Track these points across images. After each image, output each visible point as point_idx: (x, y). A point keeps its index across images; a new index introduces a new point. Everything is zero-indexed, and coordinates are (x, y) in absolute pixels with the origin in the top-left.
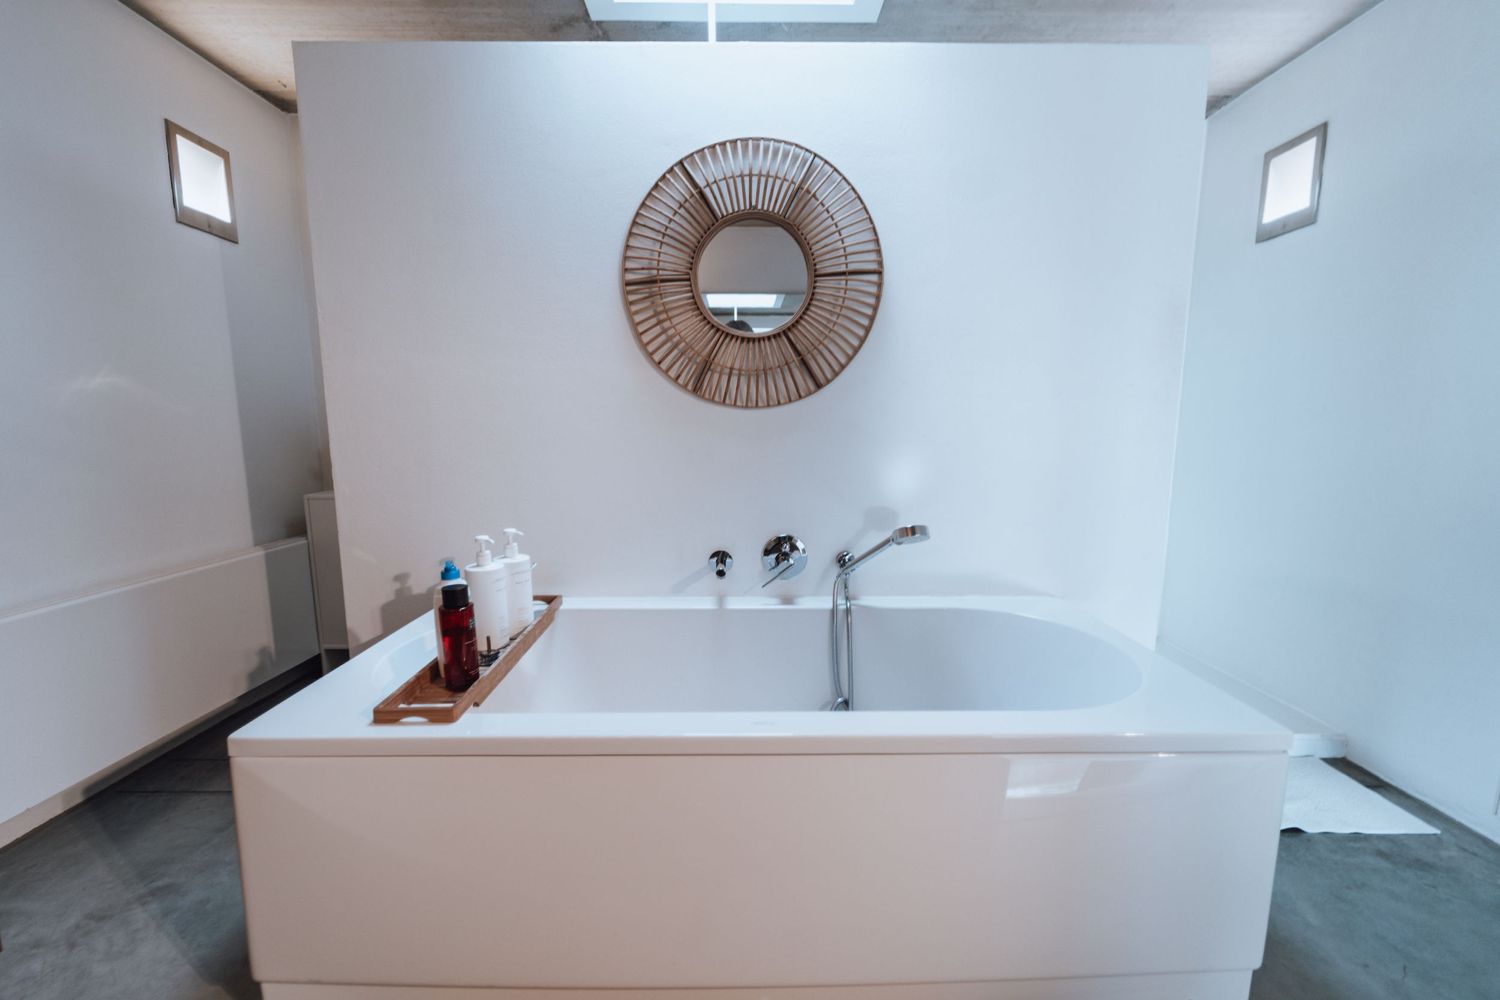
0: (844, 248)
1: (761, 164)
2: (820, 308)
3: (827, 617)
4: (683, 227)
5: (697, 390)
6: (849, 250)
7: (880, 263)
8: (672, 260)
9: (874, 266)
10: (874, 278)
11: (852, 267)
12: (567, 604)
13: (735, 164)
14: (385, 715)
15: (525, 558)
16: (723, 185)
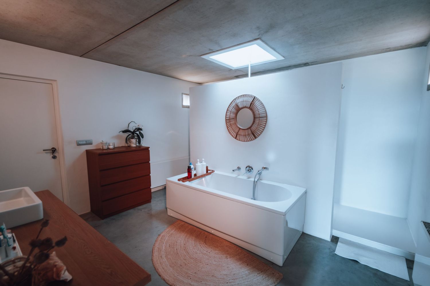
0: (259, 113)
1: (245, 99)
2: (255, 125)
3: (253, 182)
4: (234, 110)
5: (236, 138)
6: (260, 113)
7: (267, 115)
8: (233, 115)
9: (266, 116)
10: (266, 118)
11: (260, 116)
12: (216, 172)
13: (241, 100)
14: (179, 180)
15: (205, 163)
16: (239, 103)
